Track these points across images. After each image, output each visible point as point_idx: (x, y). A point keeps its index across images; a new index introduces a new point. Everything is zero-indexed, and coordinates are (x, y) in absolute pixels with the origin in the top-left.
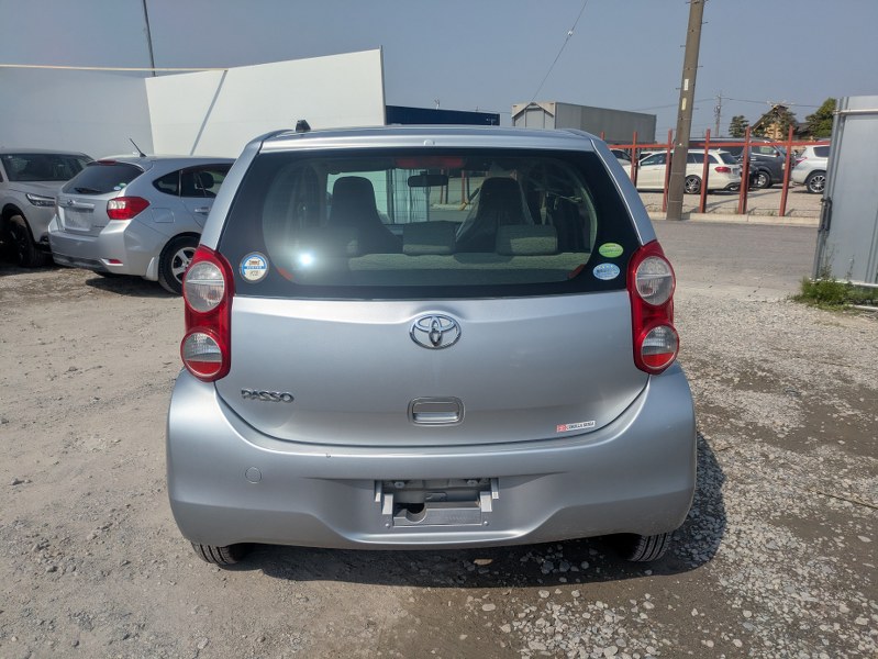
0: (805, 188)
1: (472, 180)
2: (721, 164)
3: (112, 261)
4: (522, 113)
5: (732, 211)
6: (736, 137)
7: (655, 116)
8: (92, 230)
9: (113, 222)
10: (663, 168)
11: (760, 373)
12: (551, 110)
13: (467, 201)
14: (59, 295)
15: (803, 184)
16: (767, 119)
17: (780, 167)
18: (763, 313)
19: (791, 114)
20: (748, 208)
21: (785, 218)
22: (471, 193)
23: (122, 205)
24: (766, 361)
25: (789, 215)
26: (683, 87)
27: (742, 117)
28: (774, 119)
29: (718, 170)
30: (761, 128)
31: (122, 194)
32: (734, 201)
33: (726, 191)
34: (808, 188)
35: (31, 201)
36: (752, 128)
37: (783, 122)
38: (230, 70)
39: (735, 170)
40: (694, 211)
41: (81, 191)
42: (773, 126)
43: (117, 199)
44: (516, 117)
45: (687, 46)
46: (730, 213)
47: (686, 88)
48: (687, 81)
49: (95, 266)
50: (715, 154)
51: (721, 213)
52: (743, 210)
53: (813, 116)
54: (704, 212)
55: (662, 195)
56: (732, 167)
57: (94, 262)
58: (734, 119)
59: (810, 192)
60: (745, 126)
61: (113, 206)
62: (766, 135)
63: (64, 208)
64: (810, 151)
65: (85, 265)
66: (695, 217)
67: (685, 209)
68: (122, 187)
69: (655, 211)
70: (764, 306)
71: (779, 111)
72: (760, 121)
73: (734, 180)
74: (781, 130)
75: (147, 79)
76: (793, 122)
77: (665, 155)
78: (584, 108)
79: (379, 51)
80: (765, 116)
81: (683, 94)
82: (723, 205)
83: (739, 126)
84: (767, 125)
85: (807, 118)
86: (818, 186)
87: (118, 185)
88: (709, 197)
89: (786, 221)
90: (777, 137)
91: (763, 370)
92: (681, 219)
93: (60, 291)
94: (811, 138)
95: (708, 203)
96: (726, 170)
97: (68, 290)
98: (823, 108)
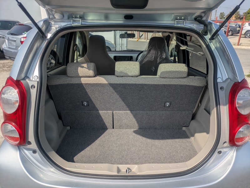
0: (244, 36)
6: (221, 19)
8: (16, 48)
13: (139, 38)
14: (6, 69)
15: (243, 35)
17: (237, 29)
19: (239, 12)
22: (140, 36)
25: (240, 45)
27: (223, 13)
31: (25, 36)
34: (245, 36)
36: (226, 16)
41: (12, 34)
58: (221, 13)
59: (245, 37)
60: (224, 16)
61: (22, 40)
63: (7, 40)
64: (247, 24)
68: (25, 33)
74: (235, 17)
76: (239, 15)
83: (222, 16)
86: (248, 35)
89: (239, 47)
90: (234, 19)
93: (7, 68)
97: (10, 67)
98: (249, 10)
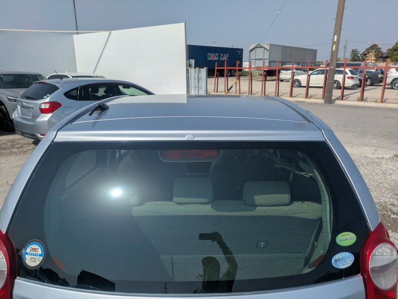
0: (390, 86)
1: (230, 79)
2: (350, 75)
3: (42, 135)
4: (253, 49)
5: (356, 99)
7: (316, 51)
8: (32, 119)
9: (42, 115)
10: (323, 76)
11: (392, 216)
12: (268, 47)
13: (227, 92)
15: (389, 85)
16: (369, 50)
17: (378, 76)
18: (384, 167)
19: (380, 48)
20: (364, 98)
21: (383, 104)
22: (229, 88)
23: (47, 106)
24: (393, 205)
25: (385, 102)
26: (333, 40)
27: (356, 50)
28: (372, 51)
29: (348, 78)
30: (365, 55)
31: (47, 100)
32: (357, 93)
33: (352, 88)
34: (392, 86)
35: (9, 99)
36: (361, 55)
37: (376, 52)
38: (112, 32)
39: (356, 78)
40: (337, 99)
41: (28, 98)
42: (371, 54)
43: (44, 103)
44: (251, 51)
45: (336, 19)
46: (355, 100)
47: (335, 40)
48: (336, 36)
49: (34, 137)
50: (347, 70)
51: (350, 100)
52: (362, 99)
53: (390, 49)
54: (342, 99)
55: (322, 90)
56: (355, 76)
57: (33, 135)
58: (353, 50)
59: (392, 88)
60: (357, 54)
61: (43, 107)
62: (368, 58)
63: (20, 106)
65: (29, 136)
66: (338, 102)
67: (333, 98)
68: (48, 97)
69: (318, 99)
70: (384, 161)
71: (374, 47)
72: (365, 52)
73: (356, 83)
74: (375, 56)
75: (74, 35)
76: (380, 52)
77: (324, 70)
78: (283, 47)
79: (184, 23)
80: (367, 49)
81: (334, 43)
82: (351, 96)
83: (355, 54)
84: (368, 53)
85: (387, 50)
86: (396, 85)
87: (46, 95)
88: (345, 91)
89: (383, 105)
90: (373, 59)
91: (394, 214)
92: (331, 103)
94: (389, 59)
95: (344, 94)
96: (352, 78)
98: (395, 45)
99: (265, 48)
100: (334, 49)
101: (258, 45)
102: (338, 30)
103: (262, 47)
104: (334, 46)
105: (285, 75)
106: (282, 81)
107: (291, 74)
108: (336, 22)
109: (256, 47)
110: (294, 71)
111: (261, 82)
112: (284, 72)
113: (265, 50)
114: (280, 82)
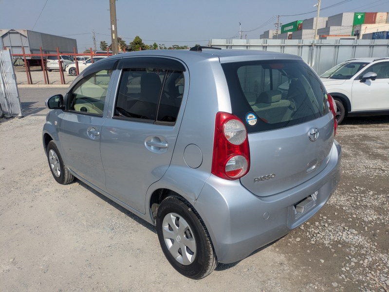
4: (6, 34)
7: (74, 40)
12: (26, 34)
26: (112, 29)
27: (105, 42)
36: (109, 47)
37: (121, 45)
44: (3, 36)
45: (110, 10)
47: (113, 29)
48: (113, 26)
53: (132, 43)
60: (106, 46)
71: (119, 40)
74: (121, 48)
76: (125, 45)
81: (112, 32)
83: (103, 45)
85: (130, 43)
98: (135, 40)
99: (21, 34)
100: (114, 38)
101: (12, 30)
102: (114, 20)
103: (18, 33)
104: (114, 35)
105: (53, 64)
106: (50, 70)
107: (58, 63)
108: (110, 12)
109: (9, 33)
110: (62, 60)
111: (26, 73)
112: (51, 61)
113: (22, 37)
114: (48, 72)
